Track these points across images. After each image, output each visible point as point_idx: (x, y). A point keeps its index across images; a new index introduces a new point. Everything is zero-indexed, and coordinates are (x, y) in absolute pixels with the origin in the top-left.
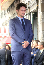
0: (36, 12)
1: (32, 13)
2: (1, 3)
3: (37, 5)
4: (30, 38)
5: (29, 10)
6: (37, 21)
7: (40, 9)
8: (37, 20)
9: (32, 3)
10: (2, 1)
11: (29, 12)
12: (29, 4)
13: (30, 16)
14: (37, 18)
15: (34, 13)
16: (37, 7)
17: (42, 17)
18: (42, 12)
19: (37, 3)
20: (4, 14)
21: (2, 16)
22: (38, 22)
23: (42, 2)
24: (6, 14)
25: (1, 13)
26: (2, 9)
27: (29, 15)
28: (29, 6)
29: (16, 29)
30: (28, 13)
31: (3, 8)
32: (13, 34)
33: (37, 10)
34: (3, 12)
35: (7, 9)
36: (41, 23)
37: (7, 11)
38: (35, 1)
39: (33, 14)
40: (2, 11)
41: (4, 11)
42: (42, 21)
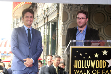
0: (56, 22)
1: (50, 23)
3: (57, 13)
5: (48, 19)
6: (57, 33)
7: (61, 18)
8: (57, 31)
9: (52, 10)
10: (15, 7)
11: (47, 21)
12: (47, 12)
13: (48, 27)
14: (57, 29)
15: (53, 23)
16: (57, 15)
17: (63, 29)
18: (63, 22)
19: (57, 10)
20: (17, 24)
21: (14, 25)
22: (58, 35)
23: (63, 9)
24: (19, 23)
25: (13, 22)
26: (14, 17)
27: (48, 25)
28: (48, 14)
29: (18, 42)
30: (46, 23)
32: (14, 48)
33: (57, 19)
34: (15, 21)
35: (21, 17)
36: (61, 37)
37: (21, 19)
38: (55, 8)
39: (52, 25)
40: (14, 19)
41: (17, 19)
42: (62, 34)
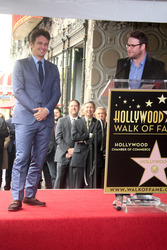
0: (83, 48)
1: (73, 49)
2: (14, 24)
3: (84, 34)
4: (52, 102)
5: (69, 43)
7: (90, 41)
9: (75, 28)
11: (69, 46)
12: (68, 31)
14: (83, 59)
15: (77, 50)
17: (94, 59)
18: (94, 47)
20: (19, 48)
26: (14, 38)
27: (69, 52)
30: (66, 49)
31: (17, 35)
33: (84, 44)
35: (25, 39)
36: (89, 71)
37: (25, 42)
38: (81, 26)
41: (19, 41)
42: (92, 67)
